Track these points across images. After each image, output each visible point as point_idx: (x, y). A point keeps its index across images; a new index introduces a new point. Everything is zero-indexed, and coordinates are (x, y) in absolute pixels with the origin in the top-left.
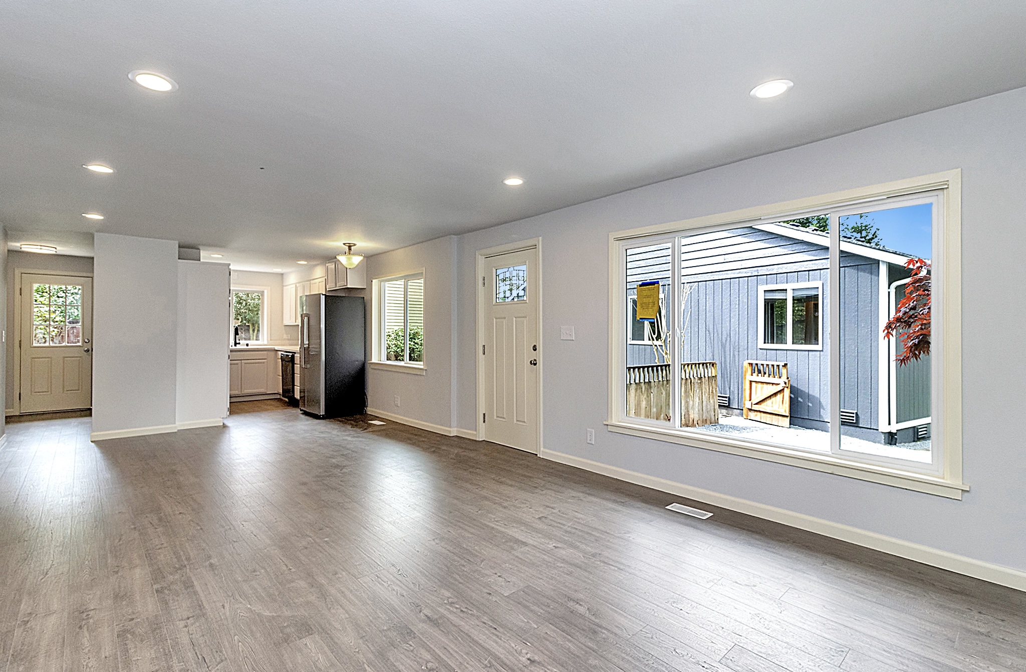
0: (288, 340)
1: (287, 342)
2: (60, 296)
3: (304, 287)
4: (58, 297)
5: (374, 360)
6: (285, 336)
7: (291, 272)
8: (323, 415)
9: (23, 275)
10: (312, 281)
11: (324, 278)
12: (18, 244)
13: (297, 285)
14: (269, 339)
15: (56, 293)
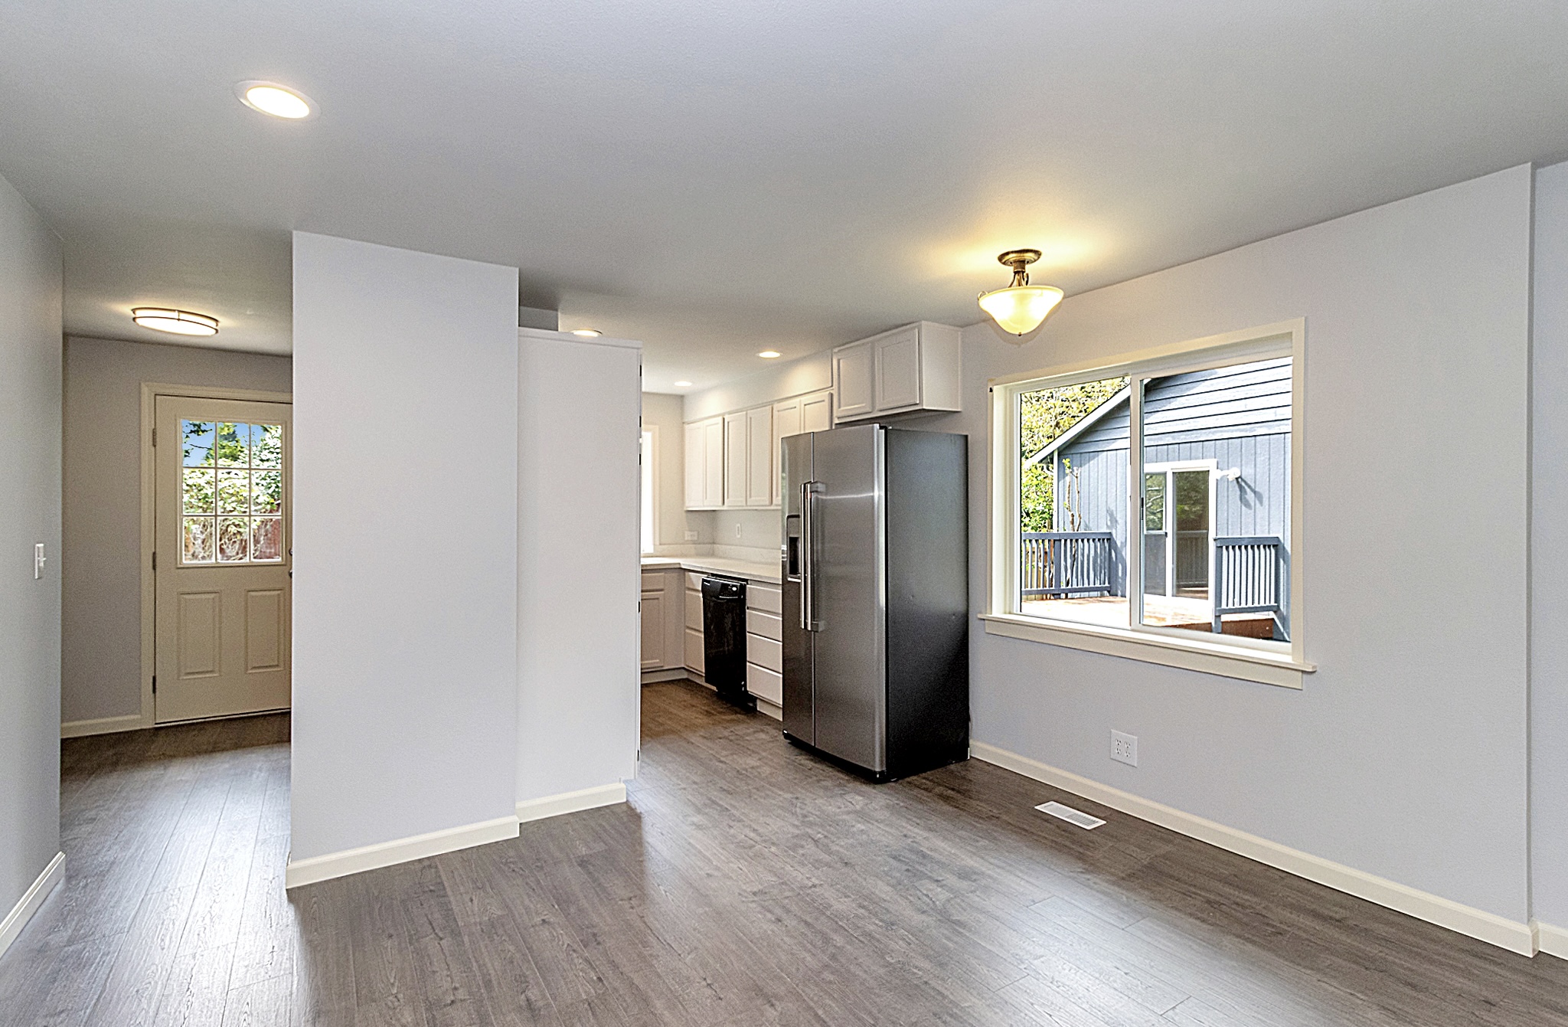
0: (694, 543)
1: (691, 548)
2: (264, 458)
3: (749, 422)
4: (262, 460)
5: (997, 611)
6: (688, 536)
7: (710, 389)
8: (881, 773)
9: (158, 397)
10: (776, 406)
11: (825, 395)
12: (125, 309)
13: (726, 417)
14: (658, 543)
15: (258, 453)
